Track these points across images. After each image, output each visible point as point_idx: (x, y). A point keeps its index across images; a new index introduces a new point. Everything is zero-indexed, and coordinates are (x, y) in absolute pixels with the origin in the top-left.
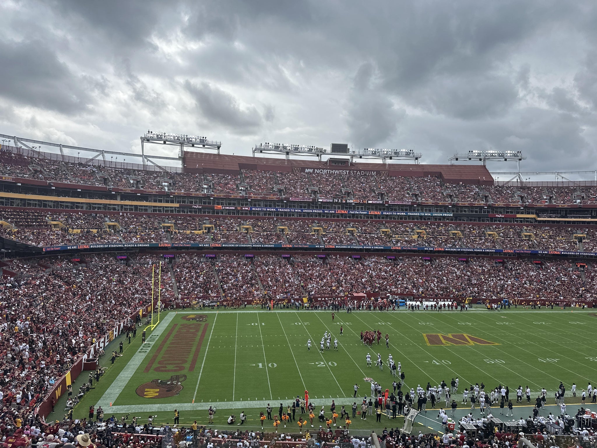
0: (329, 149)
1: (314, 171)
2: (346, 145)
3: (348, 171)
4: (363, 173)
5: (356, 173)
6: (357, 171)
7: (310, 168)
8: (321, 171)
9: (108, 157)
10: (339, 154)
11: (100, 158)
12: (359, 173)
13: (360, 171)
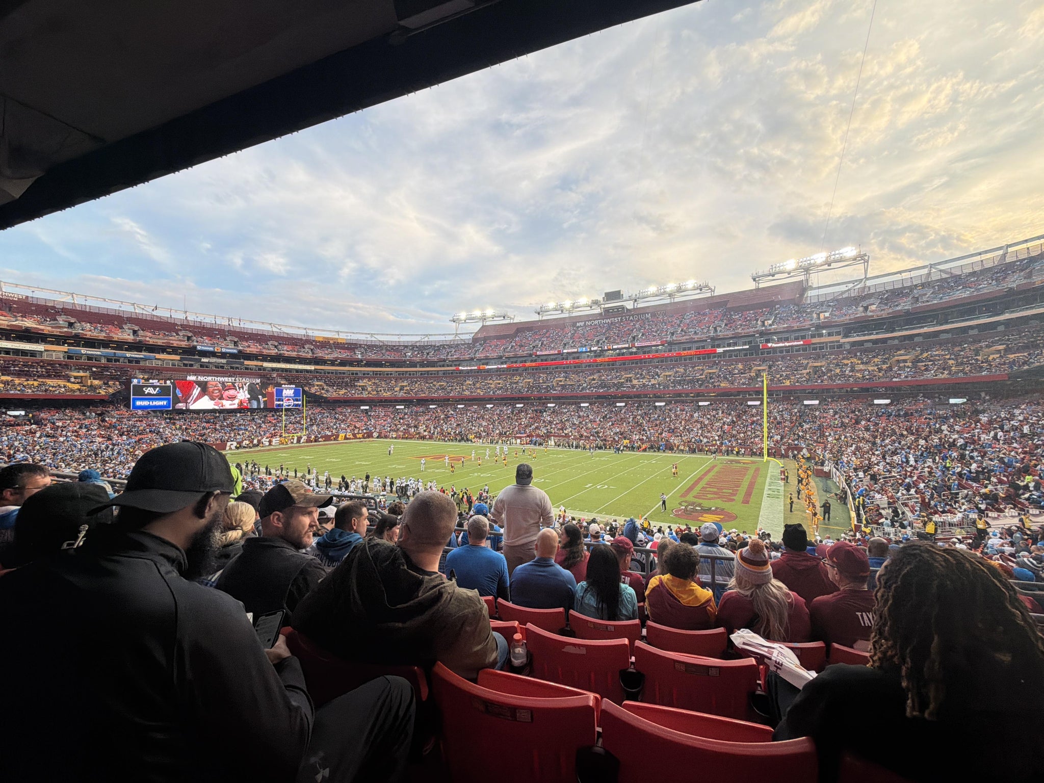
0: (600, 298)
1: (585, 323)
2: (619, 292)
3: (619, 318)
4: (636, 317)
5: (629, 318)
6: (630, 316)
7: (581, 322)
8: (593, 323)
9: (432, 339)
10: (613, 301)
11: (426, 339)
12: (631, 318)
13: (633, 315)
